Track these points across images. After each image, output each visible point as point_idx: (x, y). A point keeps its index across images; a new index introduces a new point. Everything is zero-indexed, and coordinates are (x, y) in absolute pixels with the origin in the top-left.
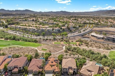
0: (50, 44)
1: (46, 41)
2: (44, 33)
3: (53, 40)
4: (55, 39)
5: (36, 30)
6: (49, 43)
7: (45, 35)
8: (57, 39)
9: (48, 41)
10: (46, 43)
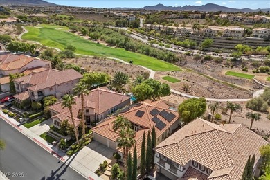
0: (209, 74)
1: (202, 62)
2: (211, 41)
3: (229, 62)
4: (236, 62)
5: (192, 32)
6: (211, 69)
7: (211, 49)
8: (244, 64)
9: (209, 63)
10: (200, 67)
